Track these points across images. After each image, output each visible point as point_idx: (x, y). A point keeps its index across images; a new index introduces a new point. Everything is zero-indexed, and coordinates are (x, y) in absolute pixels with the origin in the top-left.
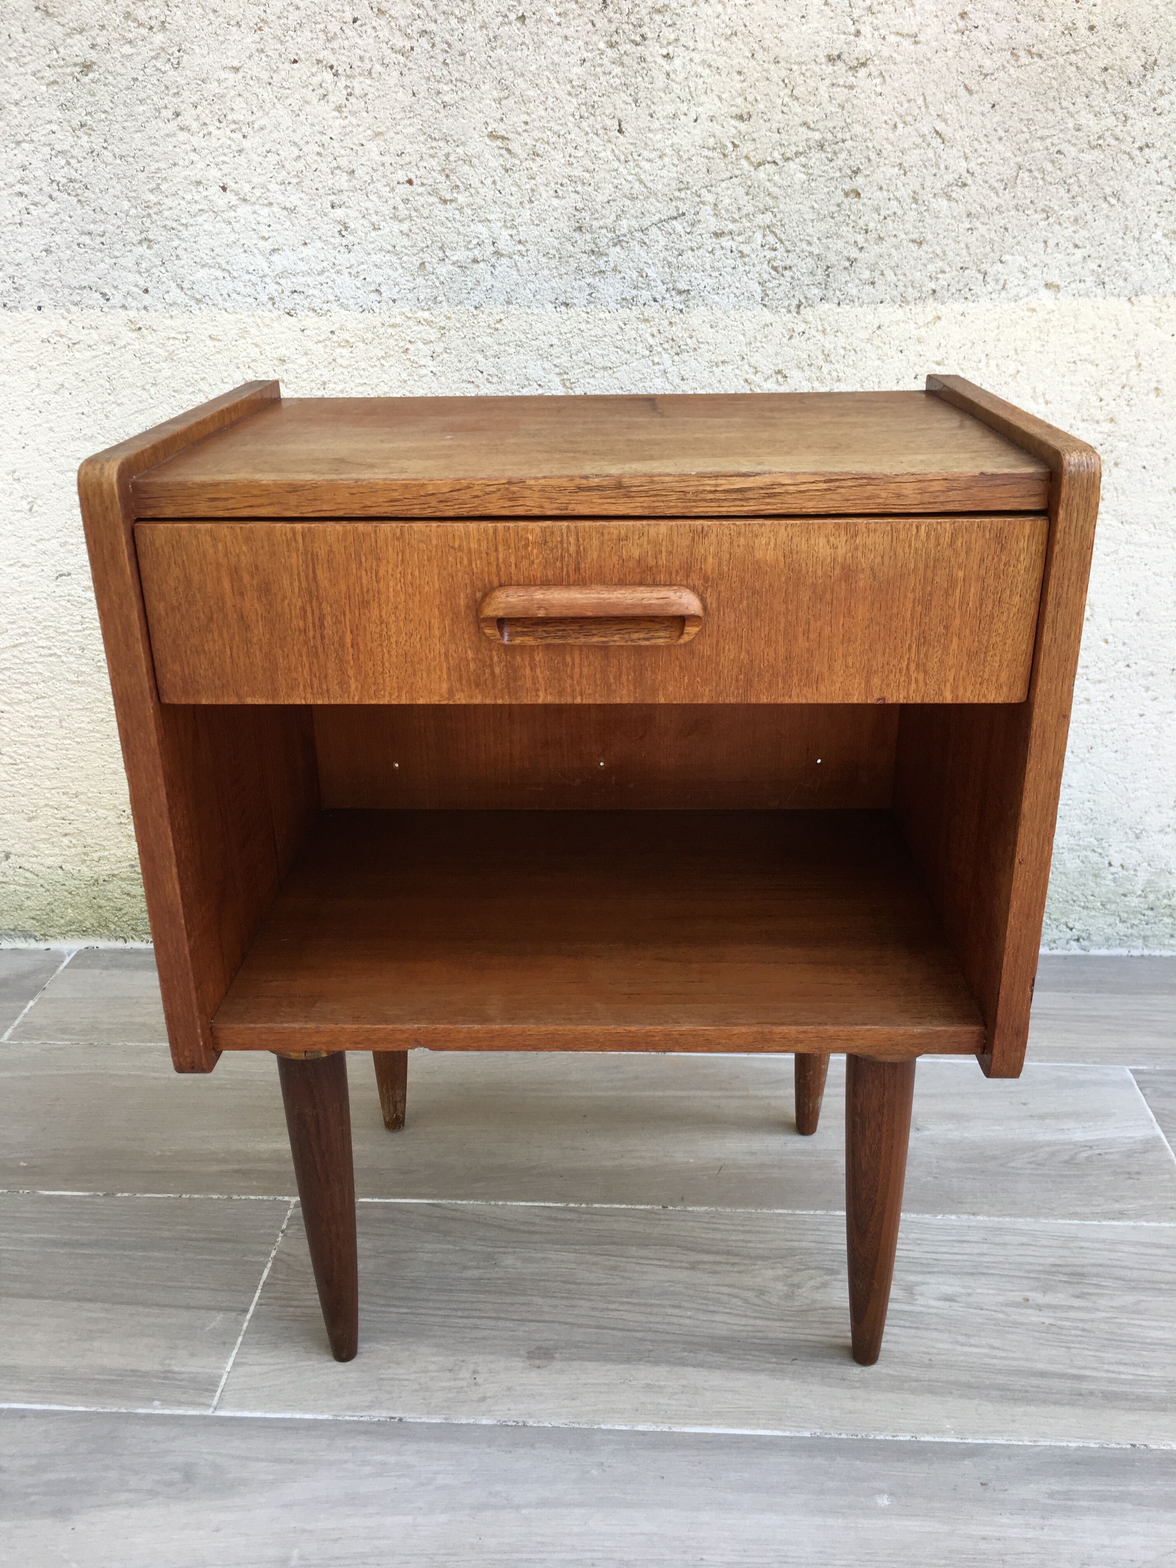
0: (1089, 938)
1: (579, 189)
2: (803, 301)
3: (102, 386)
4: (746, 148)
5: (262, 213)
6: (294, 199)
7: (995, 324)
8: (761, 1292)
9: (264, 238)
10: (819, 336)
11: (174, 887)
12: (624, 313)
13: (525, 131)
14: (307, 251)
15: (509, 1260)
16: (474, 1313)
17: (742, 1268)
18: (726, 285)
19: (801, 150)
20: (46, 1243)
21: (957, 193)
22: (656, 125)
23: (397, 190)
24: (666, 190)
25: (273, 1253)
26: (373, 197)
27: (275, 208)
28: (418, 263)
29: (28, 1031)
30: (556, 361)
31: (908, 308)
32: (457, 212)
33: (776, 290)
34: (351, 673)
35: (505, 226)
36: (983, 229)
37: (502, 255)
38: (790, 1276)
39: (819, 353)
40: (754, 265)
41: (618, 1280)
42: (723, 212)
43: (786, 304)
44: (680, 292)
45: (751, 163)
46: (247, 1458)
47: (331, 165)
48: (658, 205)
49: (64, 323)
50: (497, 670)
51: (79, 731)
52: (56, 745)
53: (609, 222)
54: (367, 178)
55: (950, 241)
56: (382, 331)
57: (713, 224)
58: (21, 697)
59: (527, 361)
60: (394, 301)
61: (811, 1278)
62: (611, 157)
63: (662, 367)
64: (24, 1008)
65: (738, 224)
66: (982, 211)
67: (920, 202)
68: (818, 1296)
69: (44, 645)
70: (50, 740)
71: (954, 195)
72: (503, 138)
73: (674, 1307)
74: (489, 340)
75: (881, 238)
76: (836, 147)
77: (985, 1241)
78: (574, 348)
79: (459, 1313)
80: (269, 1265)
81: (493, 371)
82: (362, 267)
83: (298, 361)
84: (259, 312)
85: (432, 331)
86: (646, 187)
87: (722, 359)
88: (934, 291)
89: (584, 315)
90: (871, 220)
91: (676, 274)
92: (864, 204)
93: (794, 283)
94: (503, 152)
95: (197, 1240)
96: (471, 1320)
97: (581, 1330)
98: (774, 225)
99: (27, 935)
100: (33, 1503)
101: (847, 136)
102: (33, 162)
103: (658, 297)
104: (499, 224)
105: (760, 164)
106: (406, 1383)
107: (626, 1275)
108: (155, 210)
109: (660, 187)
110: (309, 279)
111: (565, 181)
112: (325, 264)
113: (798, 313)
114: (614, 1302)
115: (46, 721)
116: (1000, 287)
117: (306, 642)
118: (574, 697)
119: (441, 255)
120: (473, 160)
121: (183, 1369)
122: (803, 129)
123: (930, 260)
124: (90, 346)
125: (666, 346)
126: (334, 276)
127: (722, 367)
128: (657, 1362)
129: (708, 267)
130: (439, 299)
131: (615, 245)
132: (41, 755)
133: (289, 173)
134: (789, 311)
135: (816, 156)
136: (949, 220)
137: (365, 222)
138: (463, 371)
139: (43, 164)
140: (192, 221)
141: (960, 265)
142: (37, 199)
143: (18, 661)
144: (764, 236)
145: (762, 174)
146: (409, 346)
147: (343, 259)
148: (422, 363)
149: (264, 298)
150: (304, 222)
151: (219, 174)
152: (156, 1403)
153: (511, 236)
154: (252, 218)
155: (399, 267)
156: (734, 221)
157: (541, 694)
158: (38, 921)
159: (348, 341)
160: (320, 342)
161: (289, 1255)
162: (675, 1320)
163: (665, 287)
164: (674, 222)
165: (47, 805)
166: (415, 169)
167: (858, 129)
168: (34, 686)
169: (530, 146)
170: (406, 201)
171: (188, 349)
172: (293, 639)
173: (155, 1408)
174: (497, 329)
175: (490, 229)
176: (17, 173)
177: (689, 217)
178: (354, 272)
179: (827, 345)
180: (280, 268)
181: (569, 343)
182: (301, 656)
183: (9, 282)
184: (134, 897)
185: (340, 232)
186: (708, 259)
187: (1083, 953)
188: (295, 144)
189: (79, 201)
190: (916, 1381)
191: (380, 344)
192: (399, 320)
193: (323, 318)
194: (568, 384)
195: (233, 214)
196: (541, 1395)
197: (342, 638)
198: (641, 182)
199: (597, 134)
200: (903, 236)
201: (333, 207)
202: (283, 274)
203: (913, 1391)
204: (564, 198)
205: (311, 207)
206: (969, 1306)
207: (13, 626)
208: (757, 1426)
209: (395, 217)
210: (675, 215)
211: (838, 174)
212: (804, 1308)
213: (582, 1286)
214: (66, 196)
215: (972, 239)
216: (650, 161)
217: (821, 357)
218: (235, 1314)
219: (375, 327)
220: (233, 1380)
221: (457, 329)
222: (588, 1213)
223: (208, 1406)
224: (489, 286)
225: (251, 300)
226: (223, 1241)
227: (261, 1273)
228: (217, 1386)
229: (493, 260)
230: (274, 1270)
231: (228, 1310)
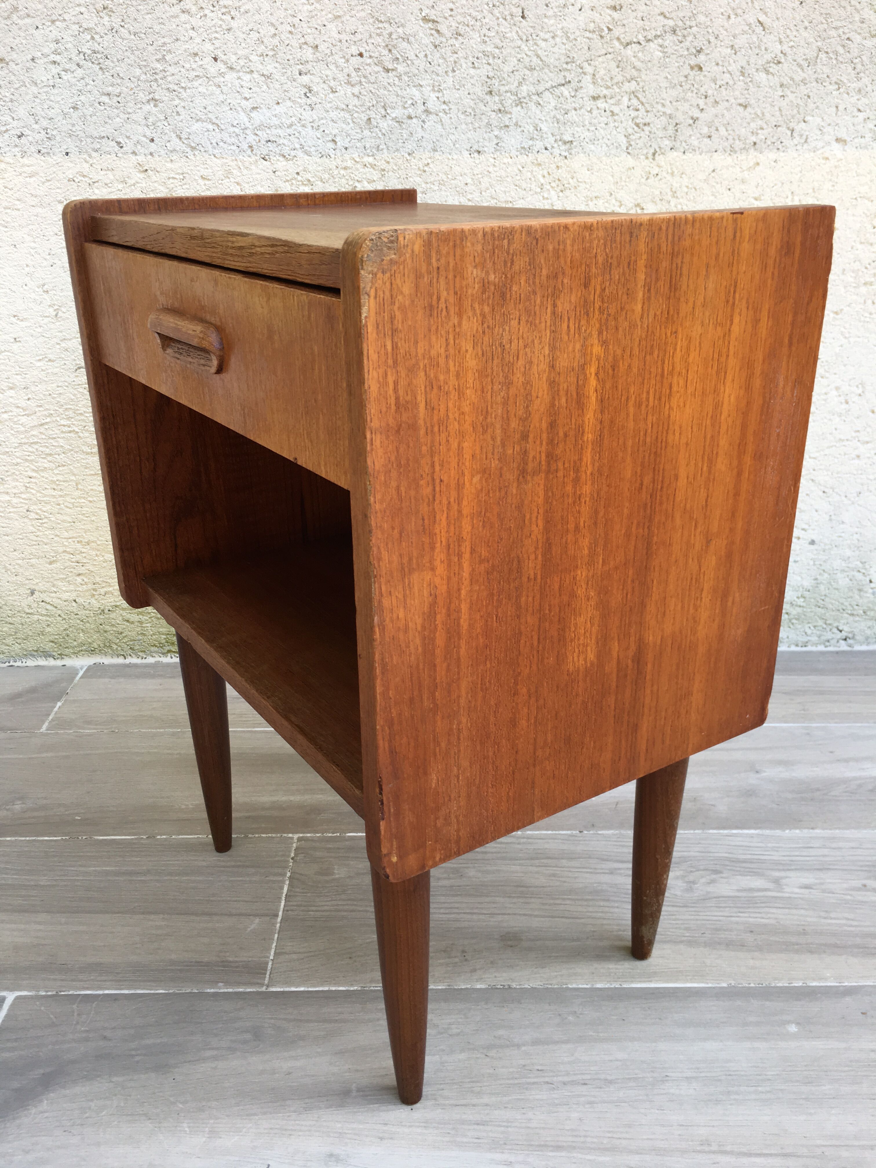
0: (853, 638)
1: (491, 61)
2: (658, 150)
4: (618, 31)
5: (244, 78)
6: (270, 67)
7: (799, 169)
9: (246, 99)
10: (669, 177)
12: (523, 159)
13: (451, 16)
14: (278, 109)
15: (472, 873)
18: (600, 137)
19: (659, 33)
20: (107, 873)
21: (773, 68)
22: (550, 13)
23: (351, 61)
24: (557, 63)
25: (289, 874)
26: (332, 67)
27: (255, 75)
28: (365, 119)
29: (60, 723)
30: (470, 196)
31: (735, 156)
32: (397, 79)
33: (638, 141)
35: (434, 90)
36: (791, 97)
37: (431, 113)
38: (687, 876)
39: (668, 190)
40: (621, 122)
42: (599, 80)
43: (645, 152)
44: (565, 143)
45: (621, 43)
46: (301, 1021)
47: (300, 41)
48: (550, 74)
49: (86, 166)
51: (91, 493)
52: (73, 504)
53: (513, 87)
54: (328, 51)
55: (768, 105)
56: (336, 172)
57: (591, 89)
58: (46, 466)
59: (447, 196)
60: (346, 149)
61: (702, 877)
62: (516, 37)
63: (550, 201)
64: (55, 707)
65: (610, 90)
66: (791, 82)
67: (746, 75)
68: (710, 889)
69: (65, 423)
70: (68, 499)
71: (771, 70)
72: (434, 21)
73: (604, 900)
74: (418, 179)
75: (716, 102)
76: (685, 32)
77: (824, 847)
78: (483, 186)
79: (442, 911)
80: (287, 882)
82: (322, 122)
84: (241, 157)
85: (374, 172)
86: (542, 60)
87: (596, 194)
88: (755, 144)
89: (492, 160)
90: (709, 88)
91: (562, 128)
92: (705, 76)
93: (652, 136)
94: (433, 32)
96: (453, 916)
97: (538, 919)
98: (637, 91)
99: (47, 655)
100: (138, 1062)
101: (693, 23)
102: (65, 37)
103: (549, 147)
104: (429, 89)
105: (628, 44)
107: (563, 879)
108: (161, 76)
109: (552, 61)
110: (279, 131)
111: (480, 55)
112: (293, 119)
113: (654, 159)
114: (558, 899)
115: (66, 484)
116: (803, 141)
119: (383, 112)
120: (410, 38)
121: (236, 959)
122: (661, 18)
123: (753, 120)
124: (106, 184)
125: (553, 184)
126: (300, 129)
127: (595, 202)
129: (587, 123)
130: (381, 147)
131: (517, 105)
132: (61, 512)
133: (266, 47)
134: (647, 158)
135: (669, 39)
136: (767, 89)
137: (325, 87)
139: (72, 39)
140: (189, 85)
141: (775, 123)
142: (67, 67)
143: (44, 437)
144: (630, 99)
145: (629, 52)
147: (307, 115)
149: (245, 146)
150: (277, 86)
151: (212, 48)
152: (221, 984)
153: (438, 98)
154: (237, 82)
155: (350, 121)
156: (608, 88)
158: (56, 643)
159: (309, 181)
160: (288, 181)
161: (300, 874)
162: (607, 909)
163: (554, 139)
164: (562, 88)
165: (65, 551)
166: (365, 45)
167: (701, 18)
168: (57, 456)
169: (454, 28)
170: (357, 70)
171: (184, 187)
173: (220, 988)
174: (425, 171)
175: (421, 92)
176: (51, 46)
177: (574, 84)
178: (315, 125)
179: (674, 184)
180: (257, 123)
181: (480, 183)
183: (43, 133)
184: (133, 623)
185: (305, 94)
186: (587, 116)
187: (849, 649)
188: (273, 25)
189: (101, 68)
190: (797, 944)
191: (334, 182)
192: (349, 164)
193: (290, 162)
195: (222, 79)
196: (517, 966)
198: (538, 56)
199: (505, 19)
200: (733, 101)
201: (300, 74)
202: (261, 127)
203: (797, 952)
204: (479, 68)
205: (284, 74)
206: (824, 891)
207: (41, 409)
208: (687, 981)
209: (349, 83)
210: (563, 82)
211: (686, 53)
212: (702, 897)
213: (532, 889)
214: (90, 64)
215: (784, 103)
216: (545, 40)
217: (670, 193)
218: (268, 918)
219: (330, 169)
220: (278, 965)
221: (394, 171)
222: (524, 838)
223: (262, 985)
224: (420, 137)
225: (234, 148)
226: (247, 867)
227: (282, 888)
228: (266, 970)
229: (423, 117)
230: (291, 886)
231: (262, 916)
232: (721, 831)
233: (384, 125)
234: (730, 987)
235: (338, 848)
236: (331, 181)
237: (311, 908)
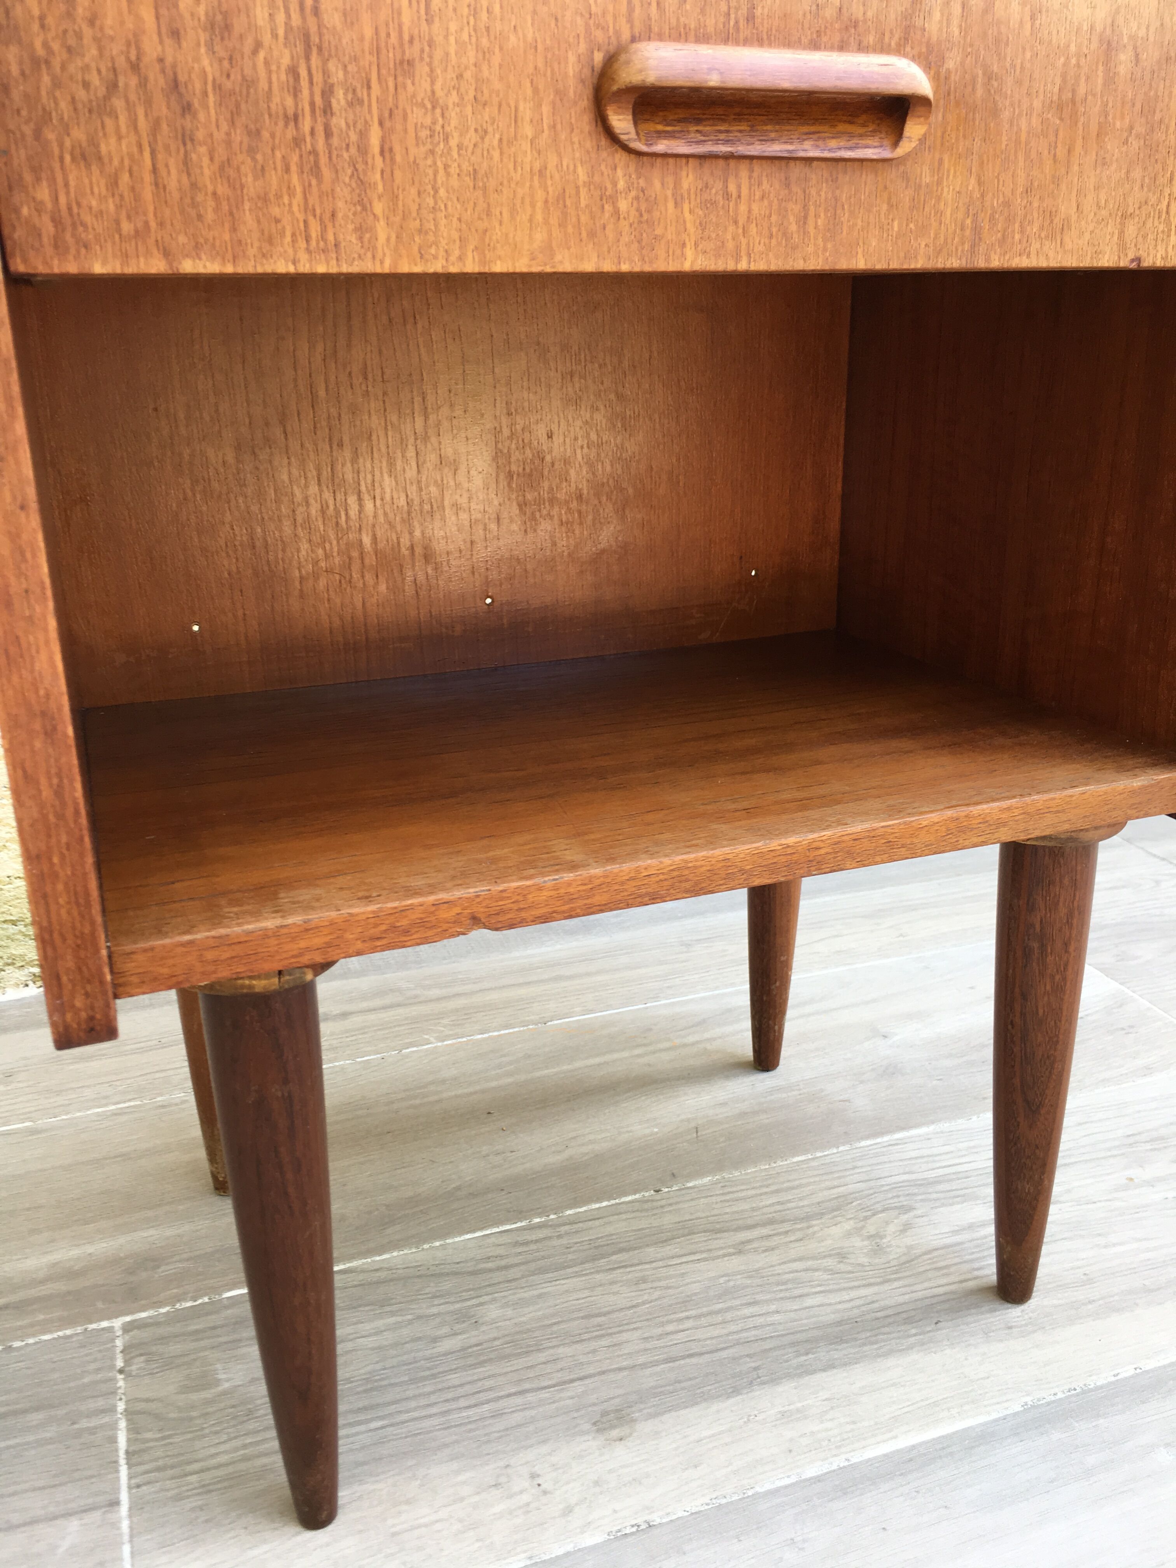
8: (842, 1256)
11: (51, 659)
15: (493, 1312)
16: (483, 1397)
17: (799, 1235)
25: (121, 1406)
34: (379, 208)
38: (863, 1227)
41: (657, 1294)
50: (623, 205)
61: (887, 1223)
68: (908, 1241)
73: (749, 1304)
79: (462, 1403)
80: (123, 1424)
96: (486, 1407)
97: (648, 1371)
106: (438, 1526)
107: (663, 1283)
114: (670, 1322)
117: (297, 142)
118: (738, 259)
128: (774, 1380)
157: (689, 252)
161: (147, 1400)
162: (761, 1320)
172: (273, 136)
182: (287, 170)
190: (1090, 1302)
196: (647, 1476)
197: (363, 135)
203: (1095, 1315)
208: (954, 1419)
212: (904, 1259)
213: (614, 1316)
218: (99, 1513)
222: (564, 1224)
226: (25, 1411)
227: (113, 1440)
230: (134, 1429)
231: (85, 1511)
232: (879, 1140)
234: (1027, 1409)
235: (214, 1328)
237: (189, 1468)
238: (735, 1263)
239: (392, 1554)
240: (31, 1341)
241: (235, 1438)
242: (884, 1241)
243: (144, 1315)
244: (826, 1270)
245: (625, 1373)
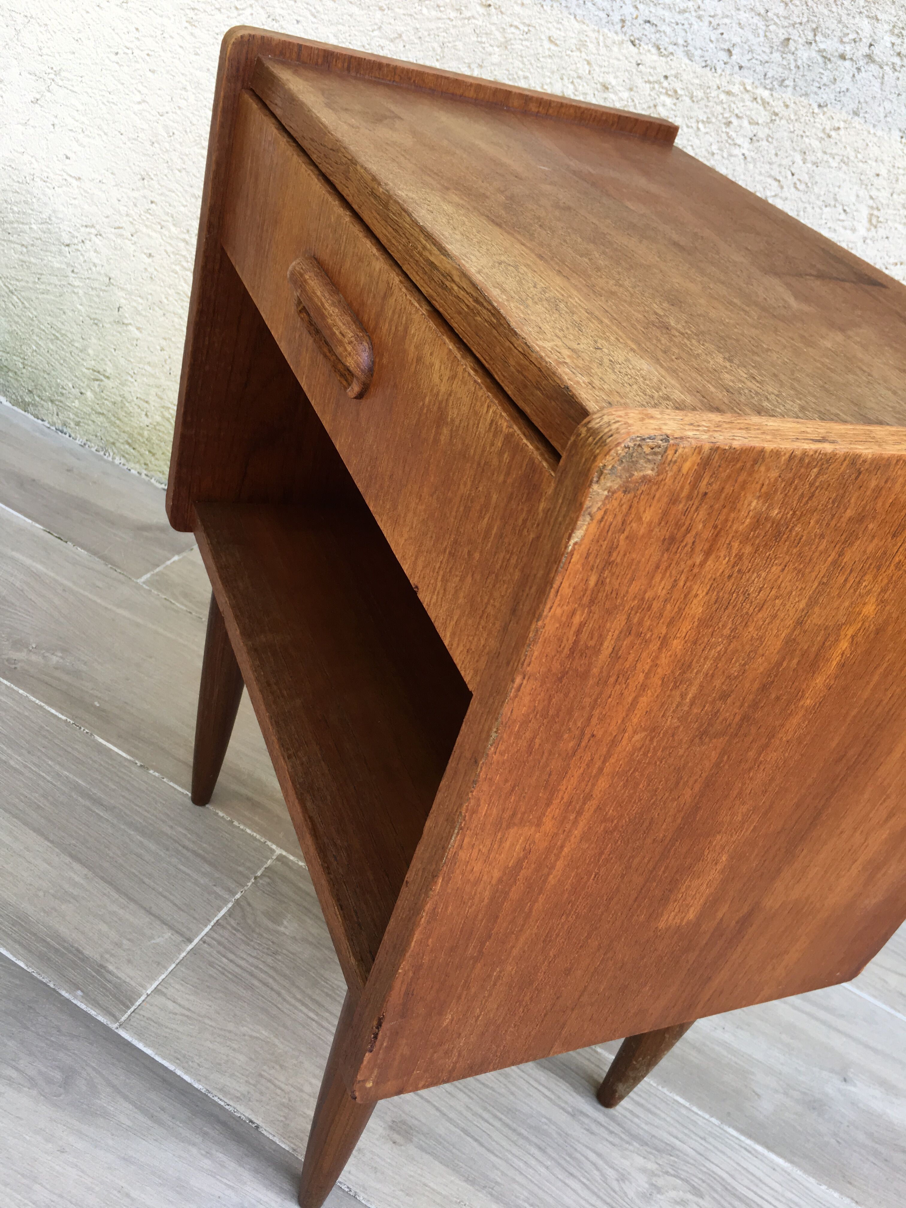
3: (434, 50)
8: (623, 1177)
17: (616, 1141)
20: (76, 787)
25: (238, 896)
28: (783, 37)
29: (161, 582)
30: (874, 193)
37: (874, 61)
38: (657, 1176)
41: (503, 1091)
46: (119, 1092)
56: (714, 94)
59: (844, 181)
60: (741, 68)
61: (675, 1188)
64: (169, 559)
73: (540, 1148)
74: (816, 144)
80: (230, 905)
81: (806, 178)
82: (726, 21)
83: (620, 94)
84: (606, 30)
85: (763, 113)
95: (187, 849)
97: (448, 1124)
106: (279, 1092)
107: (513, 1089)
110: (667, 14)
114: (489, 1111)
119: (810, 36)
121: (115, 971)
124: (438, 6)
126: (693, 20)
130: (787, 82)
138: (775, 166)
146: (734, 120)
148: (738, 141)
149: (616, 18)
152: (79, 993)
155: (762, 33)
159: (676, 92)
160: (649, 82)
161: (249, 904)
171: (524, 43)
173: (76, 997)
174: (829, 136)
181: (897, 180)
191: (706, 106)
192: (736, 89)
193: (664, 59)
194: (874, 221)
196: (383, 1173)
218: (181, 939)
219: (709, 87)
220: (148, 1006)
221: (789, 120)
223: (116, 1019)
224: (844, 89)
225: (603, 15)
227: (219, 909)
228: (133, 1004)
229: (861, 63)
230: (230, 913)
231: (177, 932)
232: (743, 1138)
233: (805, 54)
236: (702, 103)
237: (229, 954)
238: (562, 1118)
239: (250, 1084)
240: (242, 827)
241: (258, 959)
242: (658, 1196)
243: (292, 858)
244: (603, 1175)
245: (438, 1114)
